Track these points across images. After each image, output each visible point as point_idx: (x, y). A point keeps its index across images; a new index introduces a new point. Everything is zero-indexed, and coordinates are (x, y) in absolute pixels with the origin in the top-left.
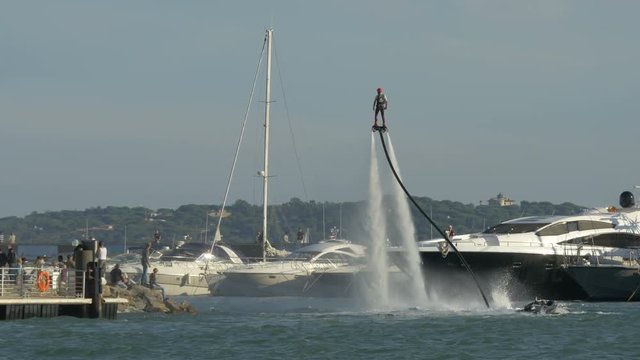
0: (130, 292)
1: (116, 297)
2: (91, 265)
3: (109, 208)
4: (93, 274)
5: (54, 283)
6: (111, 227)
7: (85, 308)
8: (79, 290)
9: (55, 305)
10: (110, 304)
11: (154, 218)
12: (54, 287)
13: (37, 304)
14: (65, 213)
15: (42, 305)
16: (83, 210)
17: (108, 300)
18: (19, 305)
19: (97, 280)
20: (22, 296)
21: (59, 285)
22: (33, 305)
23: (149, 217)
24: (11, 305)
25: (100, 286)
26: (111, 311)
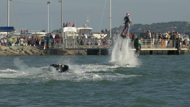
0: (187, 47)
1: (184, 48)
2: (177, 39)
3: (175, 22)
4: (177, 42)
5: (166, 44)
6: (176, 27)
7: (175, 51)
8: (173, 46)
9: (167, 50)
10: (182, 50)
11: (189, 24)
12: (166, 45)
13: (161, 50)
14: (162, 23)
15: (163, 51)
16: (168, 22)
17: (182, 49)
18: (156, 50)
19: (179, 43)
20: (157, 48)
21: (167, 45)
22: (160, 50)
23: (187, 24)
24: (154, 50)
25: (180, 45)
26: (183, 52)
